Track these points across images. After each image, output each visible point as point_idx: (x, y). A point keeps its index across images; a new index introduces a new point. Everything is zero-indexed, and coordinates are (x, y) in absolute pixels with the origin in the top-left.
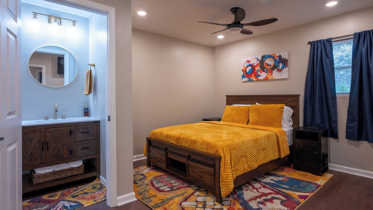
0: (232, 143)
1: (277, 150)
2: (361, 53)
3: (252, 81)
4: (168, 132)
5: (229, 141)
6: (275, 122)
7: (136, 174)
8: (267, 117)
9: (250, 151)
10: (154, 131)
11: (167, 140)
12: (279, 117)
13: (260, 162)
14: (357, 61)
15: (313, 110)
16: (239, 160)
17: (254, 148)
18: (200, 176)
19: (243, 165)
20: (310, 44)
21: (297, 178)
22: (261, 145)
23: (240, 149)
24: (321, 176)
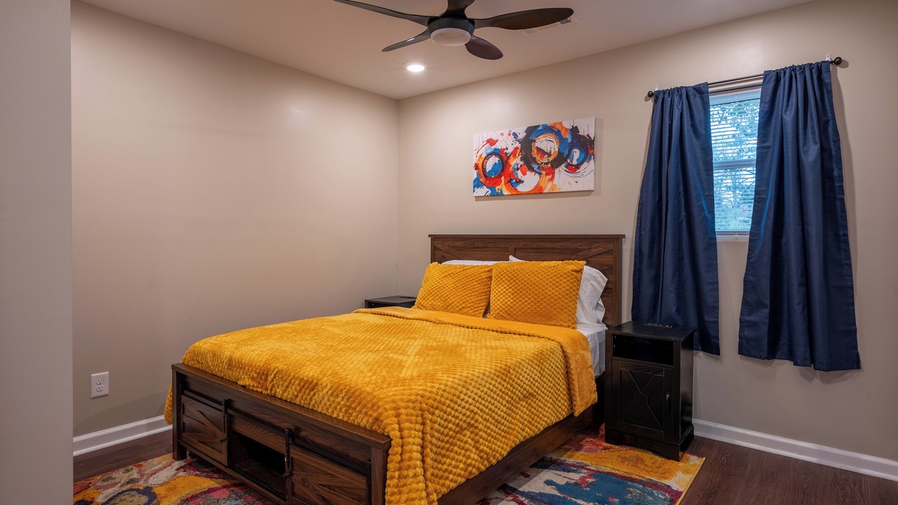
0: (429, 389)
1: (565, 392)
2: (782, 124)
3: (499, 195)
4: (236, 348)
5: (421, 382)
6: (558, 312)
7: (123, 492)
8: (539, 297)
9: (487, 407)
10: (197, 344)
11: (231, 375)
12: (570, 297)
13: (516, 437)
14: (768, 147)
15: (657, 278)
16: (451, 440)
17: (498, 398)
18: (324, 498)
19: (464, 456)
20: (653, 98)
21: (617, 472)
22: (519, 385)
23: (456, 407)
24: (678, 459)
